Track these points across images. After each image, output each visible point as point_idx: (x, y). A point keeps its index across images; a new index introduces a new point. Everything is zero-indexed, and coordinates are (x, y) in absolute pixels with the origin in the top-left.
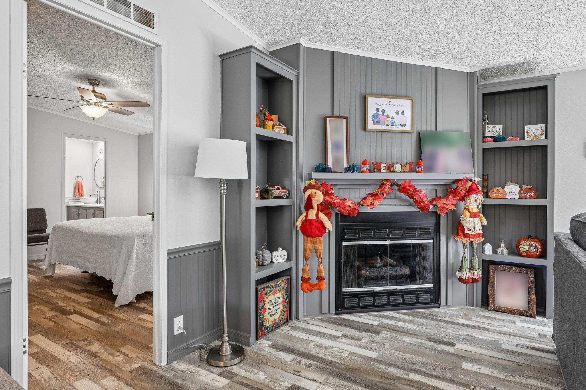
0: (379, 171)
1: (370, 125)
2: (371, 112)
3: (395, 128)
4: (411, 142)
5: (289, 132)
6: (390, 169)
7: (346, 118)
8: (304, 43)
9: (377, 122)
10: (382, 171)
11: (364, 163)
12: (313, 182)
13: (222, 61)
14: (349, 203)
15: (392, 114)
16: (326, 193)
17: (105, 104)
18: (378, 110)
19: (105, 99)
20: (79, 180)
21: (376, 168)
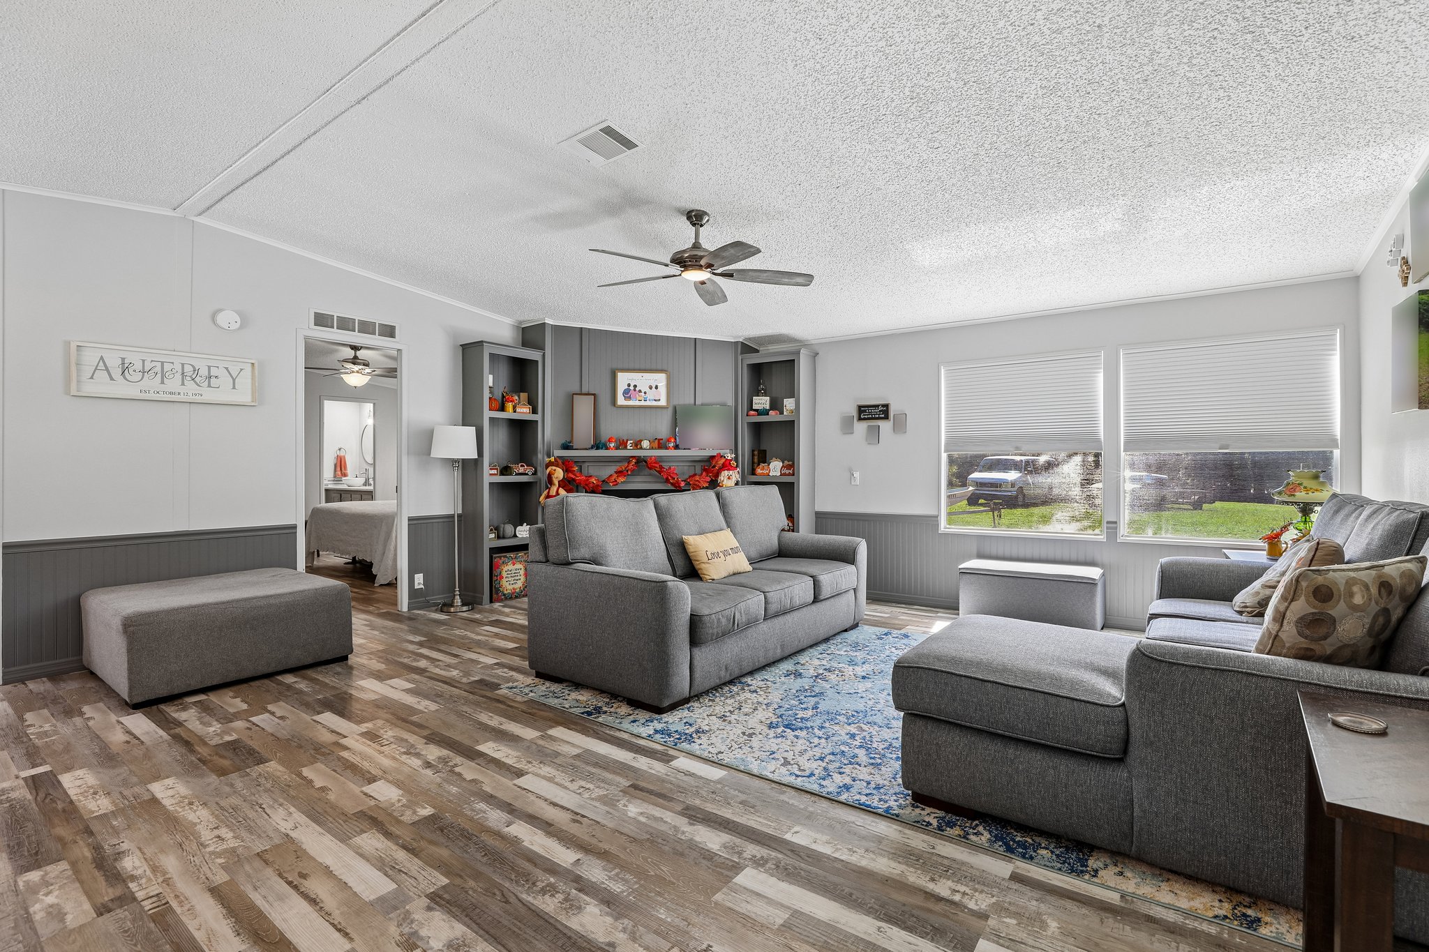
0: (625, 448)
1: (621, 401)
2: (621, 388)
3: (648, 403)
4: (667, 418)
5: (534, 411)
6: (637, 445)
7: (594, 395)
8: (549, 321)
9: (628, 398)
10: (628, 447)
11: (610, 441)
12: (552, 459)
13: (463, 350)
14: (593, 480)
15: (645, 388)
16: (567, 470)
17: (368, 370)
18: (629, 385)
19: (367, 365)
20: (342, 453)
21: (622, 444)
